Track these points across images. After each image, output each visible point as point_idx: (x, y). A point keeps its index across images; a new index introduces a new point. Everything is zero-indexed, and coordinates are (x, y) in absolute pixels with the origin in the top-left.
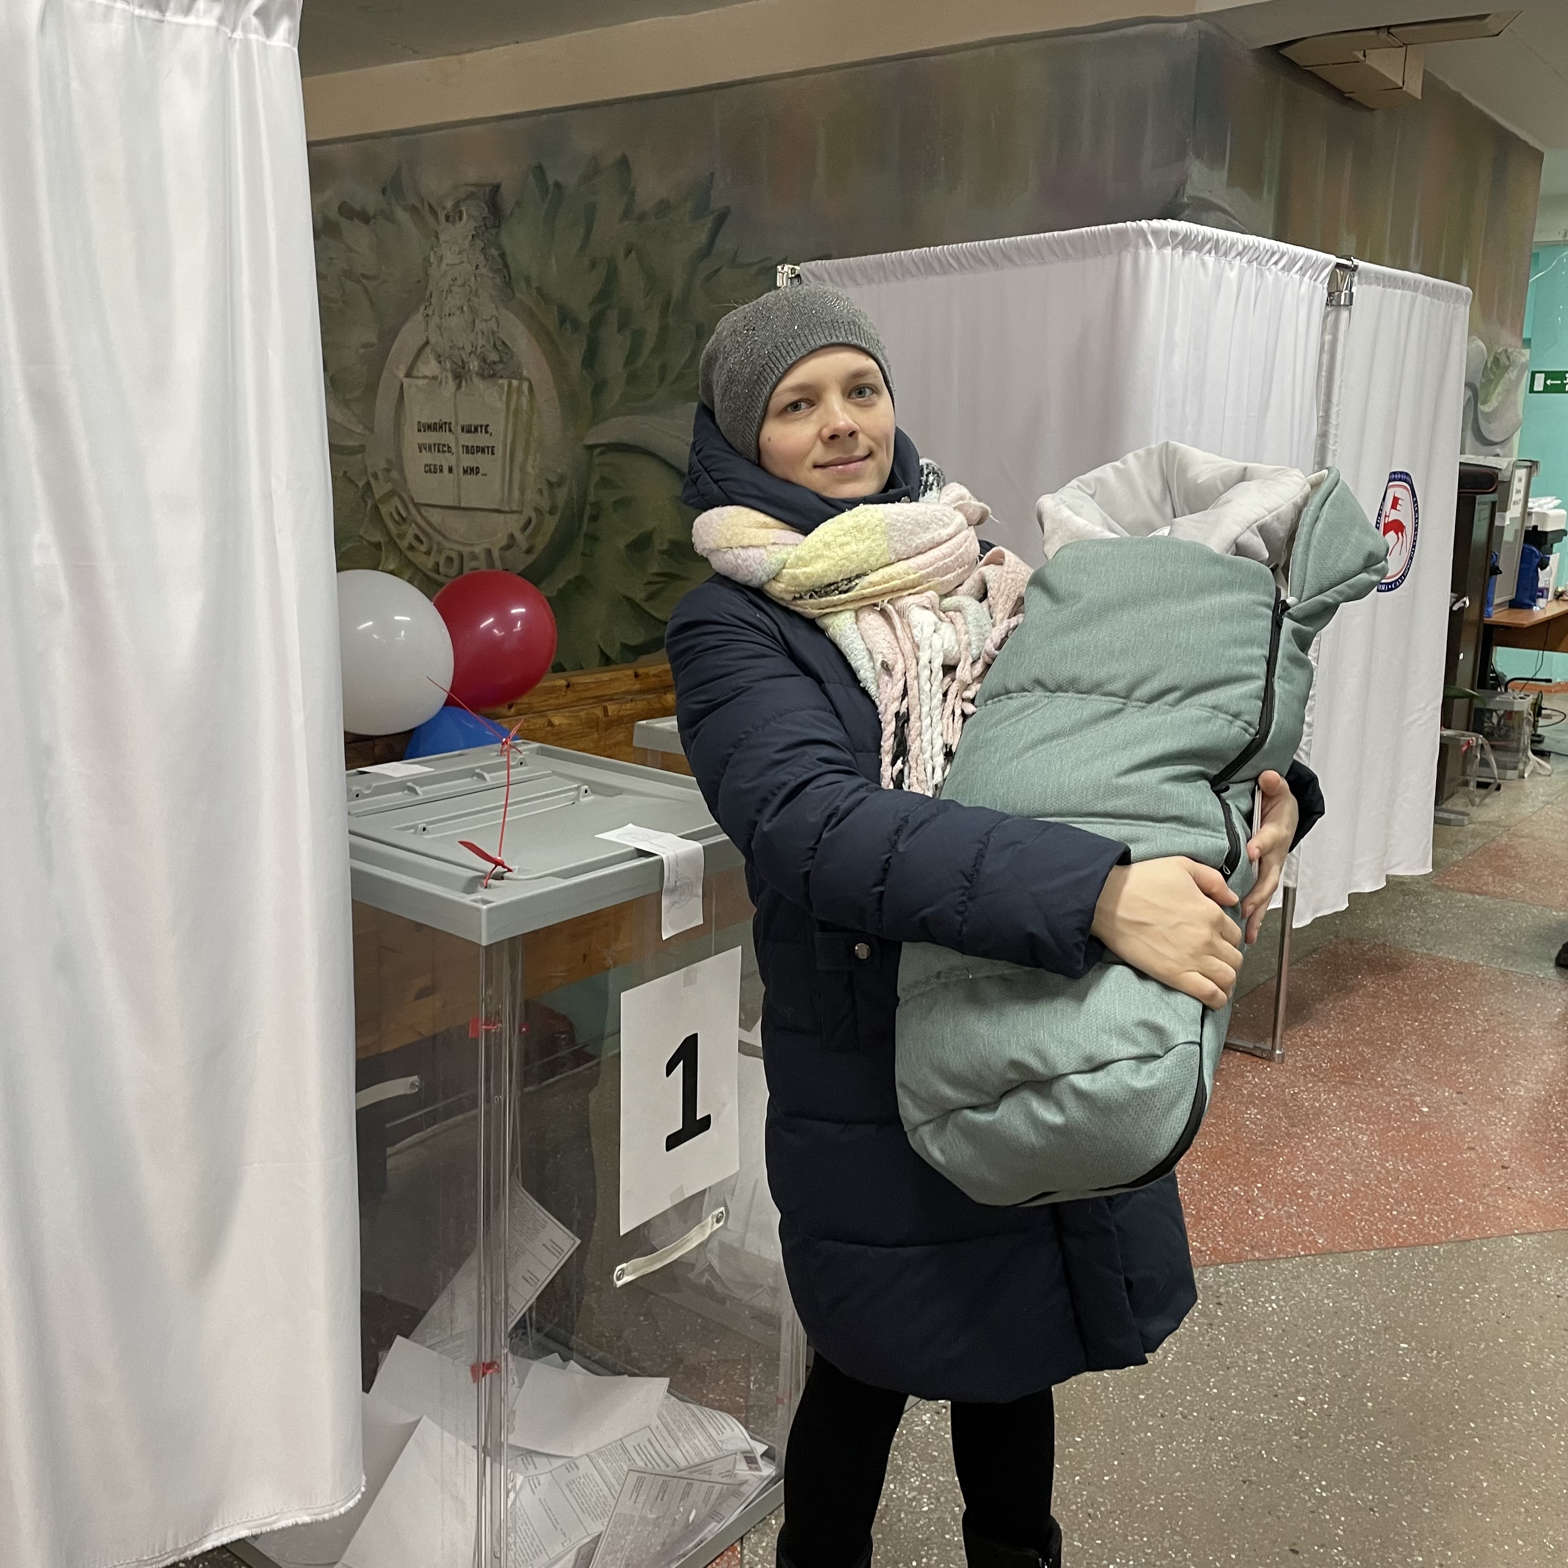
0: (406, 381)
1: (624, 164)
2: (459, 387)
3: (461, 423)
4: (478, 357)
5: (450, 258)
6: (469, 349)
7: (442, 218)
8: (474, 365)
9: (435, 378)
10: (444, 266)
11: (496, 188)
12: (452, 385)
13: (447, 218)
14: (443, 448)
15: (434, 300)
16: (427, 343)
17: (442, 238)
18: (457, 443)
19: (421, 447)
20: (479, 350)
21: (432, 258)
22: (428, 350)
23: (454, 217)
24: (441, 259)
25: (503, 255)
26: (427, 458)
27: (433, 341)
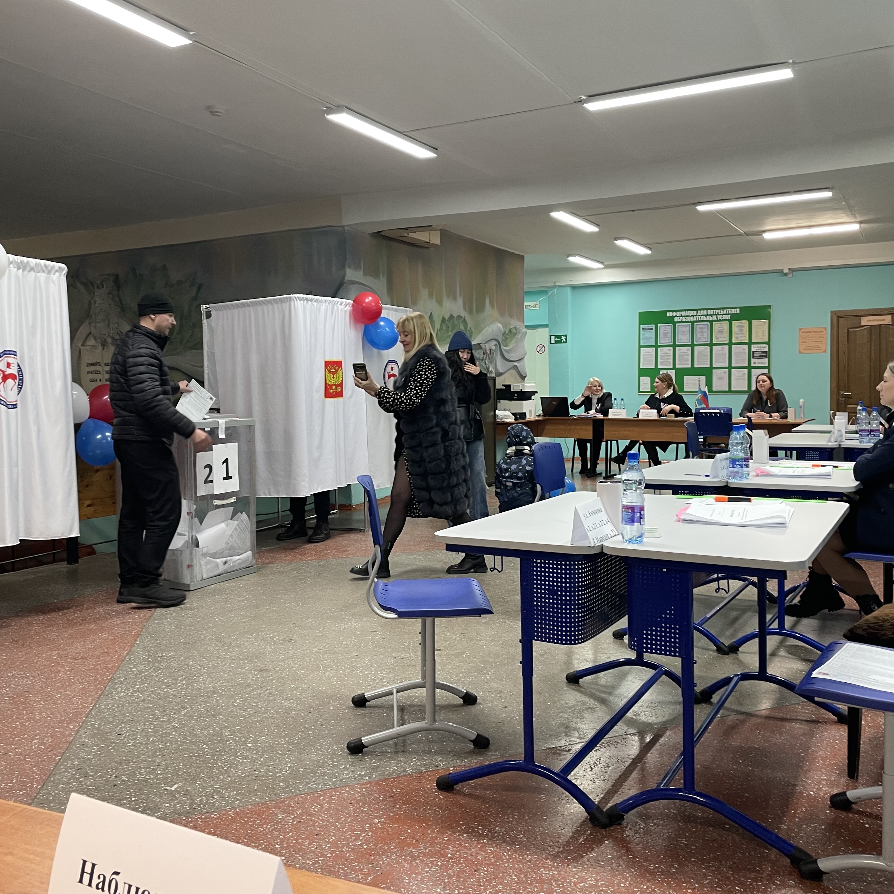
0: (82, 348)
1: (164, 267)
2: (103, 349)
3: (105, 362)
4: (111, 337)
5: (98, 301)
6: (107, 335)
7: (96, 287)
8: (109, 340)
9: (94, 346)
10: (97, 305)
11: (117, 276)
12: (100, 348)
13: (98, 287)
14: (96, 372)
15: (93, 317)
16: (90, 333)
17: (96, 294)
18: (103, 370)
19: (88, 373)
20: (111, 335)
21: (92, 302)
22: (90, 336)
23: (101, 286)
24: (95, 302)
25: (120, 300)
26: (91, 376)
27: (92, 332)
